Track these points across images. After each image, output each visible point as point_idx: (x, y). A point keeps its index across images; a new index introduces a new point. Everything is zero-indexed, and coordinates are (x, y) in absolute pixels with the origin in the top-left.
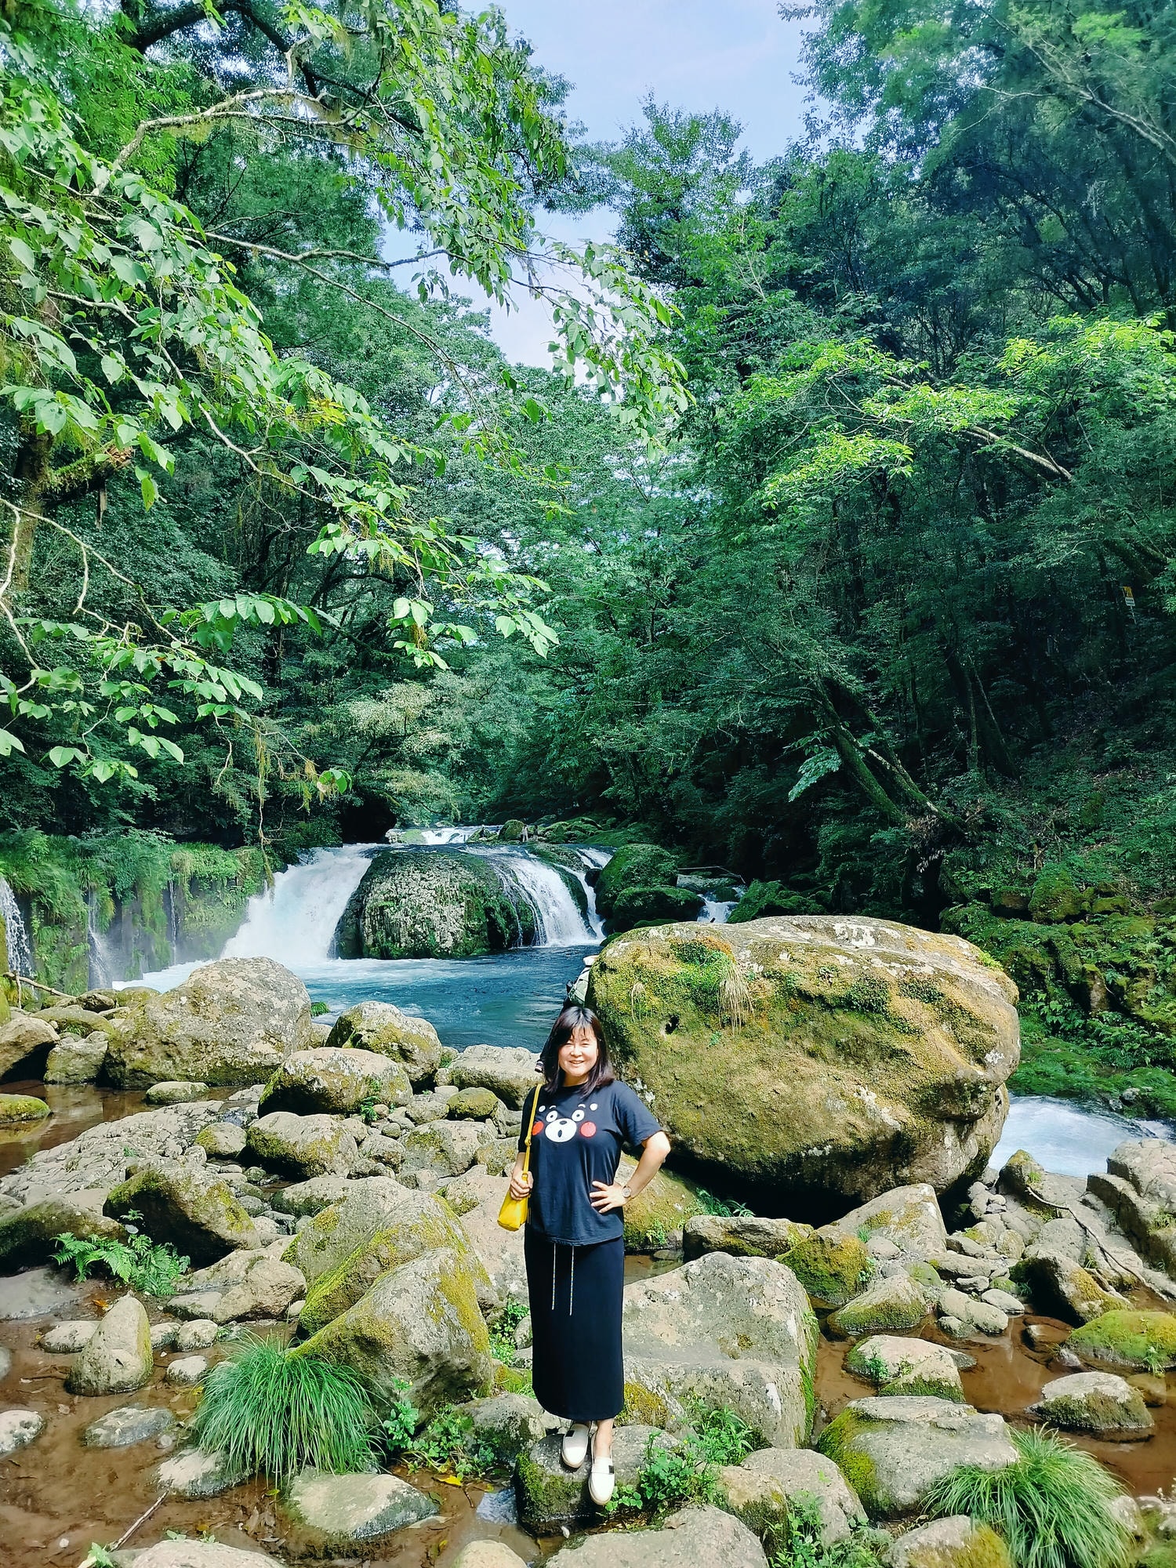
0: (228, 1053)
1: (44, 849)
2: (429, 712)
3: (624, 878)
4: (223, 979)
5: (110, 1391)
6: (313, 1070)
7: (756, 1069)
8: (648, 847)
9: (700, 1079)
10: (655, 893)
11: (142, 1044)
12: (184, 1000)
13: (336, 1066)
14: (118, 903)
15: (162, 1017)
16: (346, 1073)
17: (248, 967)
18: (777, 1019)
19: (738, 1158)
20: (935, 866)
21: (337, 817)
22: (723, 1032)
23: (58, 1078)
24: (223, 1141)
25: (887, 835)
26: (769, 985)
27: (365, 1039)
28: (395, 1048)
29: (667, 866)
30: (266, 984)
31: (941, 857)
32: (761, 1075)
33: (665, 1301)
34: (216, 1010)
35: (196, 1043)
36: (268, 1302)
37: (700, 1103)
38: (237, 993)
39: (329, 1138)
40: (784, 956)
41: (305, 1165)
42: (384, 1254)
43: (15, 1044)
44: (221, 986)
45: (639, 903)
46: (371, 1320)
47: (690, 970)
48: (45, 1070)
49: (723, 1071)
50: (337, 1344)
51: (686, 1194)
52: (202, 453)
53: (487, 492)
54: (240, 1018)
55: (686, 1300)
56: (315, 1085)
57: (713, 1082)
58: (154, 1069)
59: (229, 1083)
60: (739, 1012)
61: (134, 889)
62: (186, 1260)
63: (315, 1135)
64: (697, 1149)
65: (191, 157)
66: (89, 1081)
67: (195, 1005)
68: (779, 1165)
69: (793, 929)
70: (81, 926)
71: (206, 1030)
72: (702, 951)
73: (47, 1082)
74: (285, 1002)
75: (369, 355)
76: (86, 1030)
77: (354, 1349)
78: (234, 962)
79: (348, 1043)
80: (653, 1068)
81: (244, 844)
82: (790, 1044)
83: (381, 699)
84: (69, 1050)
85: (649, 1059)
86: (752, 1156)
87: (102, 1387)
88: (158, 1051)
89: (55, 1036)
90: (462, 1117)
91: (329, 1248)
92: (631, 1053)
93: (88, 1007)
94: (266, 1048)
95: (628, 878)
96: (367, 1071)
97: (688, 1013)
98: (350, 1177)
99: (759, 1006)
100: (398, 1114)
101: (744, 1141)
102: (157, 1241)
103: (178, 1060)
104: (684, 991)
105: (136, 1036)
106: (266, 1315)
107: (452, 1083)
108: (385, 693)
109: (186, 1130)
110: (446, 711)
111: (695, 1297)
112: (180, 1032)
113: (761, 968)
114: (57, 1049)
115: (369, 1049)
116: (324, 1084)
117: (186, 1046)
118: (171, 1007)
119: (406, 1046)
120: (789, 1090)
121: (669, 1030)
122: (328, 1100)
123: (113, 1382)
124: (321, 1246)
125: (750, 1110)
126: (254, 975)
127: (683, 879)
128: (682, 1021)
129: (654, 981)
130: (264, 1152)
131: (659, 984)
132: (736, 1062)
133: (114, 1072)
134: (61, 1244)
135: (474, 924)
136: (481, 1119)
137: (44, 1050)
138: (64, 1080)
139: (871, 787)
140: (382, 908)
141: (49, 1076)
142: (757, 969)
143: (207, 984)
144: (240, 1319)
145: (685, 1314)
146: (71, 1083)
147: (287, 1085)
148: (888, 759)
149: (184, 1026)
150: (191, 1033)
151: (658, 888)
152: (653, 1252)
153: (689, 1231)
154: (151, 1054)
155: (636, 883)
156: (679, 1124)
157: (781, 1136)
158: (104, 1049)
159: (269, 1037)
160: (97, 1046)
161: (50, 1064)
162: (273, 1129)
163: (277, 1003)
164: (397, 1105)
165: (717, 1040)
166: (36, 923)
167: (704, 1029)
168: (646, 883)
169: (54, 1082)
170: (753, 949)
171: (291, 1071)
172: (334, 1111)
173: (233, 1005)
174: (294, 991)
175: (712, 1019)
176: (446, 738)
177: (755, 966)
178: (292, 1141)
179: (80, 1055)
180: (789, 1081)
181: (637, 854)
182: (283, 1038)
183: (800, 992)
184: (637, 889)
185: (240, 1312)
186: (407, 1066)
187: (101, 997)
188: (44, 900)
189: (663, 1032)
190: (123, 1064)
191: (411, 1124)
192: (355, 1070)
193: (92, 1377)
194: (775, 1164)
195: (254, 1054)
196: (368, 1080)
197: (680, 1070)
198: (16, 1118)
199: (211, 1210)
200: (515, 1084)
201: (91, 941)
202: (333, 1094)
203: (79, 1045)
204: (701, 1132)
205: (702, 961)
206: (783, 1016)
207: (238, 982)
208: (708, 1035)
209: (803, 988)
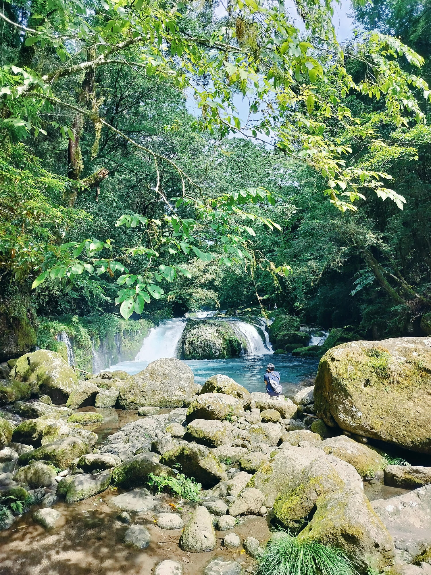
0: (165, 395)
1: (77, 321)
2: (207, 267)
3: (280, 328)
4: (161, 366)
5: (203, 551)
6: (209, 402)
7: (407, 402)
8: (288, 316)
9: (383, 407)
10: (293, 334)
11: (133, 392)
12: (148, 374)
13: (217, 400)
14: (101, 340)
15: (141, 382)
16: (221, 403)
17: (169, 361)
18: (415, 380)
19: (402, 440)
20: (419, 319)
21: (173, 308)
22: (390, 386)
23: (100, 405)
24: (177, 431)
25: (398, 308)
26: (410, 367)
27: (223, 390)
28: (236, 393)
29: (296, 324)
30: (177, 368)
31: (421, 316)
32: (409, 405)
33: (411, 507)
34: (160, 379)
35: (153, 391)
36: (254, 507)
37: (383, 417)
38: (167, 372)
39: (222, 430)
40: (415, 354)
41: (214, 441)
42: (318, 489)
43: (84, 392)
44: (161, 369)
45: (287, 338)
46: (351, 526)
47: (373, 360)
48: (95, 402)
49: (392, 403)
50: (331, 536)
51: (379, 455)
52: (118, 178)
53: (226, 185)
54: (169, 381)
55: (421, 507)
56: (210, 408)
57: (388, 408)
58: (137, 402)
59: (167, 407)
60: (397, 378)
61: (106, 335)
62: (200, 485)
63: (217, 429)
64: (383, 436)
65: (120, 67)
66: (113, 406)
67: (152, 376)
68: (422, 443)
69: (406, 343)
70: (90, 349)
71: (157, 386)
72: (377, 352)
73: (96, 407)
74: (185, 375)
75: (184, 135)
76: (108, 387)
77: (341, 540)
78: (163, 360)
79: (215, 391)
80: (360, 402)
81: (141, 318)
82: (421, 391)
83: (190, 263)
84: (104, 395)
85: (358, 398)
86: (408, 439)
87: (199, 548)
88: (139, 394)
89: (98, 389)
90: (268, 421)
91: (270, 482)
92: (350, 395)
93: (103, 377)
94: (179, 393)
95: (281, 328)
96: (228, 402)
97: (373, 378)
98: (232, 446)
99: (406, 375)
100: (241, 420)
101: (405, 433)
102: (188, 476)
103: (147, 398)
104: (371, 369)
105: (130, 388)
106: (252, 513)
107: (257, 407)
108: (191, 261)
109: (159, 426)
110: (213, 267)
111: (425, 505)
112: (147, 387)
113: (405, 359)
114: (99, 394)
115: (225, 393)
116: (213, 408)
117: (150, 393)
118: (143, 377)
119: (240, 392)
120: (424, 411)
121: (365, 386)
122: (215, 414)
123: (204, 547)
124: (266, 481)
125: (407, 420)
126: (172, 365)
127: (302, 329)
128: (371, 382)
129: (357, 365)
130: (196, 435)
131: (360, 366)
132: (398, 399)
133: (122, 403)
134: (151, 478)
135: (225, 346)
136: (275, 422)
137: (94, 395)
138: (103, 406)
139: (389, 289)
140: (192, 341)
141: (97, 405)
142: (403, 359)
143: (156, 368)
144: (242, 515)
145: (422, 513)
146: (106, 407)
147: (199, 408)
148: (399, 277)
149: (149, 385)
150: (151, 387)
151: (293, 332)
152: (369, 480)
153: (387, 472)
154: (136, 396)
155: (284, 330)
156: (374, 426)
157: (422, 431)
158: (118, 394)
159: (180, 389)
160: (114, 394)
161: (97, 400)
162: (199, 426)
163: (182, 376)
164: (240, 417)
165: (388, 390)
166: (75, 348)
167: (381, 385)
168: (288, 330)
169: (99, 407)
170: (398, 351)
171: (200, 402)
172: (217, 419)
173: (166, 377)
174: (188, 371)
175: (385, 381)
176: (214, 277)
177: (402, 358)
178: (208, 431)
179: (108, 397)
180: (423, 407)
181: (284, 319)
182: (185, 389)
183: (425, 368)
184: (285, 332)
185: (242, 512)
186: (241, 400)
187: (108, 374)
188: (78, 339)
189: (363, 386)
190: (126, 400)
191: (248, 424)
192: (224, 402)
193: (194, 544)
194: (420, 443)
195: (175, 396)
196: (229, 406)
197: (372, 403)
198: (93, 421)
199: (210, 463)
200: (284, 408)
201: (93, 355)
202: (217, 412)
203: (107, 392)
204: (385, 429)
205: (377, 356)
206: (416, 378)
207: (167, 367)
208: (383, 387)
209: (426, 367)
